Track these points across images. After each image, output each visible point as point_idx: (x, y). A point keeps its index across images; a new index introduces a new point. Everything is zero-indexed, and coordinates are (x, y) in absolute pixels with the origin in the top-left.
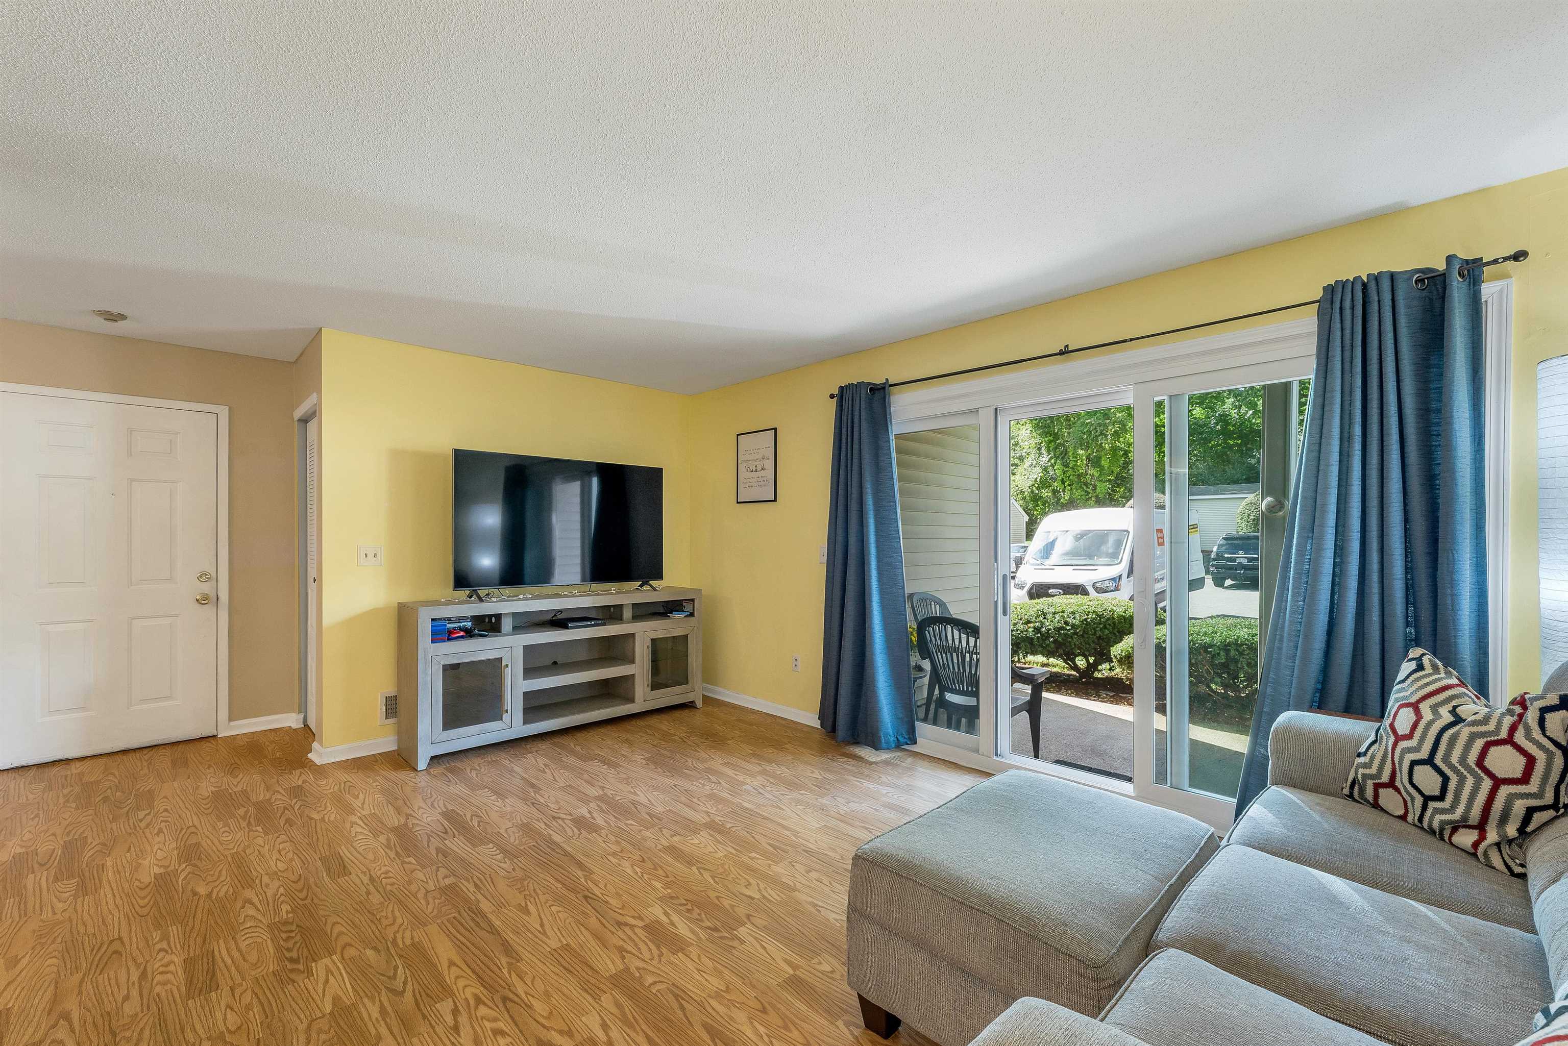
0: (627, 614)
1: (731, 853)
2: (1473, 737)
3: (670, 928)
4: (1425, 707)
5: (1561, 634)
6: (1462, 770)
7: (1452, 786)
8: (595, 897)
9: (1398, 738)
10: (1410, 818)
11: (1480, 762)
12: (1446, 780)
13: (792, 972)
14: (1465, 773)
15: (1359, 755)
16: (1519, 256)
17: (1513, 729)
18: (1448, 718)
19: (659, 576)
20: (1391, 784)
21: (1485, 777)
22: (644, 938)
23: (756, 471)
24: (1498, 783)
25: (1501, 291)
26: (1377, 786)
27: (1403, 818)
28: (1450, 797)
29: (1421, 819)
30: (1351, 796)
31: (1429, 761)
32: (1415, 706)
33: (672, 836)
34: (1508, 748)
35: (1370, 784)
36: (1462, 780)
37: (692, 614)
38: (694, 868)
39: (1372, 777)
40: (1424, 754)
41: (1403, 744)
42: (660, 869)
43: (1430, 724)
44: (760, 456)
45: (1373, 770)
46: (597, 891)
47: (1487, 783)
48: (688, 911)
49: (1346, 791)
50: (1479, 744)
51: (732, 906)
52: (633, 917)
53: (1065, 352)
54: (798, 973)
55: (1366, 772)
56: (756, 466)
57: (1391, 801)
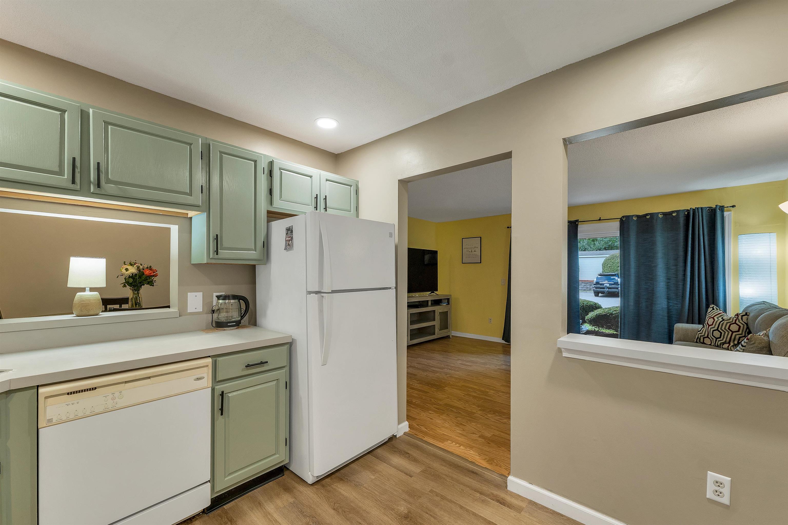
0: (430, 303)
2: (727, 323)
4: (715, 318)
5: (745, 301)
6: (725, 331)
7: (723, 334)
9: (709, 326)
10: (712, 344)
11: (729, 328)
12: (721, 333)
14: (726, 331)
15: (699, 331)
16: (733, 206)
17: (736, 320)
18: (721, 319)
19: (437, 290)
20: (708, 337)
21: (730, 332)
23: (472, 252)
24: (733, 332)
25: (729, 214)
26: (704, 338)
27: (710, 345)
28: (722, 337)
29: (715, 344)
30: (697, 342)
31: (717, 330)
32: (713, 318)
34: (735, 324)
35: (702, 337)
36: (725, 333)
37: (448, 304)
39: (702, 336)
40: (716, 328)
41: (710, 327)
43: (717, 321)
44: (473, 247)
45: (703, 334)
47: (730, 333)
49: (695, 341)
50: (728, 324)
53: (600, 220)
55: (701, 335)
56: (472, 250)
57: (707, 341)
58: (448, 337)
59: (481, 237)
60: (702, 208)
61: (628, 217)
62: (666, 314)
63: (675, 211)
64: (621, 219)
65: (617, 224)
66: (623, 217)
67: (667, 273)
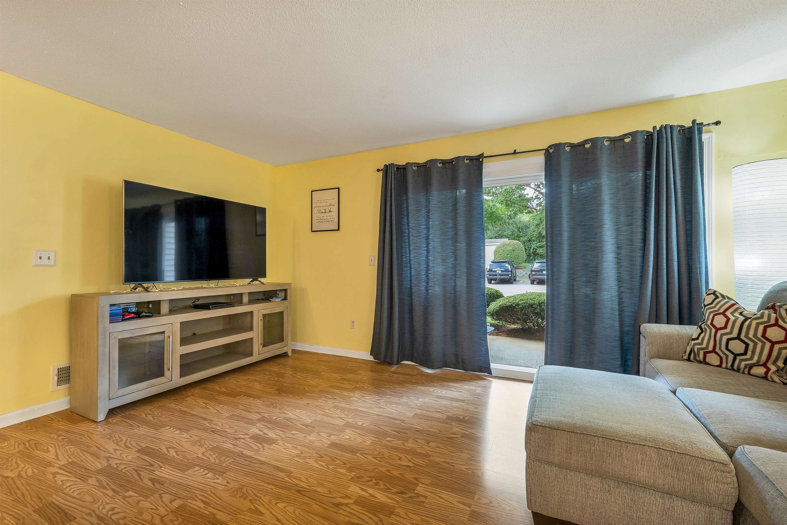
0: (245, 299)
1: (374, 440)
2: (758, 324)
3: (372, 499)
4: (728, 313)
6: (755, 340)
7: (751, 347)
8: (305, 490)
9: (717, 330)
10: (724, 365)
11: (764, 335)
12: (747, 345)
13: (470, 509)
14: (757, 341)
15: (693, 340)
16: (718, 123)
17: (777, 320)
18: (742, 318)
19: (264, 276)
20: (714, 351)
21: (767, 342)
22: (361, 511)
23: (325, 212)
24: (773, 344)
25: (709, 137)
26: (705, 354)
27: (720, 366)
28: (749, 353)
29: (732, 365)
30: (689, 360)
31: (738, 338)
32: (724, 314)
33: (329, 436)
34: (776, 328)
35: (701, 353)
36: (755, 344)
37: (285, 299)
38: (358, 454)
39: (702, 349)
40: (734, 335)
41: (720, 332)
42: (336, 460)
43: (735, 322)
44: (328, 204)
45: (704, 345)
46: (303, 485)
47: (768, 345)
48: (376, 484)
49: (686, 357)
50: (761, 328)
51: (401, 474)
52: (342, 497)
53: (515, 153)
54: (472, 508)
55: (699, 347)
56: (325, 210)
57: (713, 359)
58: (285, 355)
59: (339, 188)
60: (671, 127)
61: (558, 147)
62: (616, 307)
63: (629, 134)
64: (547, 150)
65: (540, 159)
66: (549, 147)
67: (617, 238)
